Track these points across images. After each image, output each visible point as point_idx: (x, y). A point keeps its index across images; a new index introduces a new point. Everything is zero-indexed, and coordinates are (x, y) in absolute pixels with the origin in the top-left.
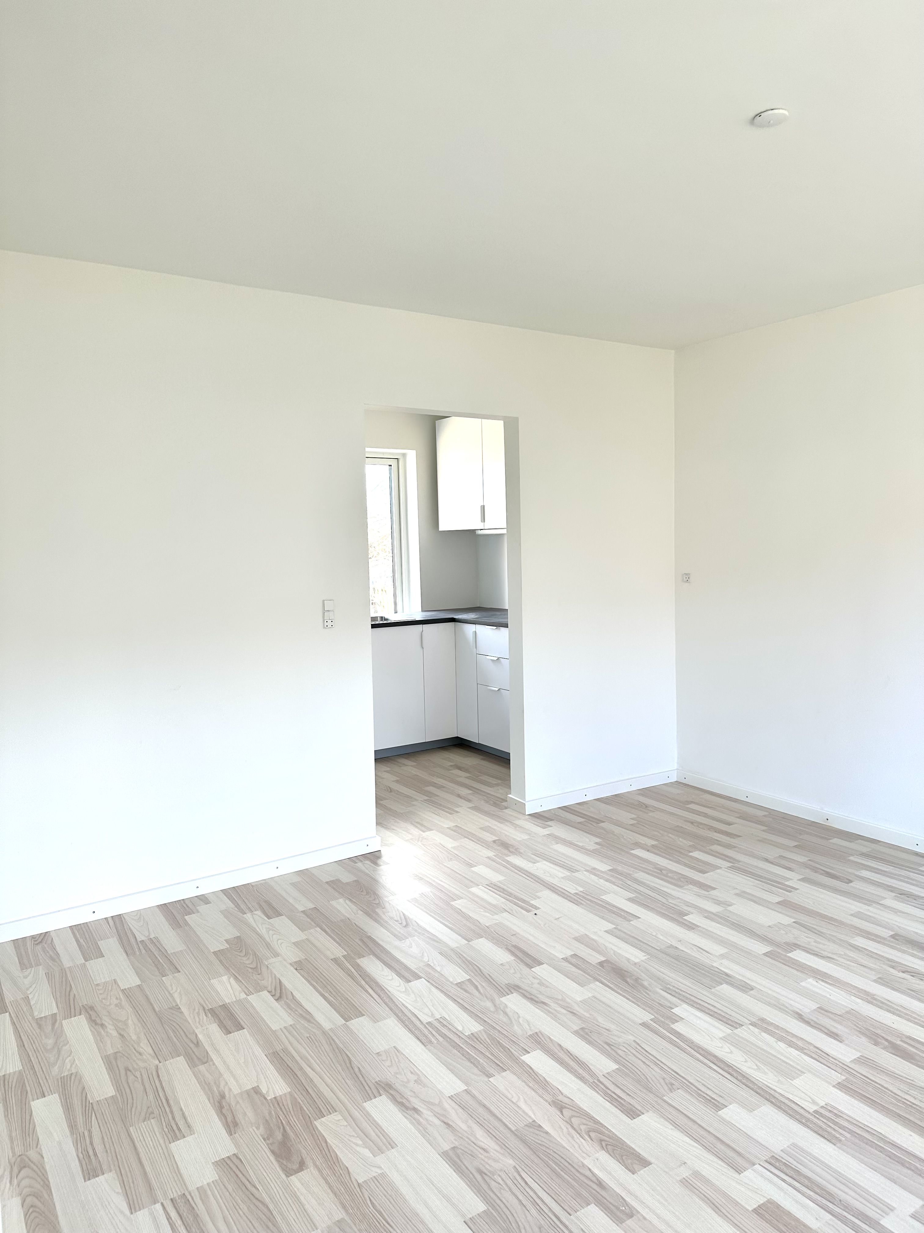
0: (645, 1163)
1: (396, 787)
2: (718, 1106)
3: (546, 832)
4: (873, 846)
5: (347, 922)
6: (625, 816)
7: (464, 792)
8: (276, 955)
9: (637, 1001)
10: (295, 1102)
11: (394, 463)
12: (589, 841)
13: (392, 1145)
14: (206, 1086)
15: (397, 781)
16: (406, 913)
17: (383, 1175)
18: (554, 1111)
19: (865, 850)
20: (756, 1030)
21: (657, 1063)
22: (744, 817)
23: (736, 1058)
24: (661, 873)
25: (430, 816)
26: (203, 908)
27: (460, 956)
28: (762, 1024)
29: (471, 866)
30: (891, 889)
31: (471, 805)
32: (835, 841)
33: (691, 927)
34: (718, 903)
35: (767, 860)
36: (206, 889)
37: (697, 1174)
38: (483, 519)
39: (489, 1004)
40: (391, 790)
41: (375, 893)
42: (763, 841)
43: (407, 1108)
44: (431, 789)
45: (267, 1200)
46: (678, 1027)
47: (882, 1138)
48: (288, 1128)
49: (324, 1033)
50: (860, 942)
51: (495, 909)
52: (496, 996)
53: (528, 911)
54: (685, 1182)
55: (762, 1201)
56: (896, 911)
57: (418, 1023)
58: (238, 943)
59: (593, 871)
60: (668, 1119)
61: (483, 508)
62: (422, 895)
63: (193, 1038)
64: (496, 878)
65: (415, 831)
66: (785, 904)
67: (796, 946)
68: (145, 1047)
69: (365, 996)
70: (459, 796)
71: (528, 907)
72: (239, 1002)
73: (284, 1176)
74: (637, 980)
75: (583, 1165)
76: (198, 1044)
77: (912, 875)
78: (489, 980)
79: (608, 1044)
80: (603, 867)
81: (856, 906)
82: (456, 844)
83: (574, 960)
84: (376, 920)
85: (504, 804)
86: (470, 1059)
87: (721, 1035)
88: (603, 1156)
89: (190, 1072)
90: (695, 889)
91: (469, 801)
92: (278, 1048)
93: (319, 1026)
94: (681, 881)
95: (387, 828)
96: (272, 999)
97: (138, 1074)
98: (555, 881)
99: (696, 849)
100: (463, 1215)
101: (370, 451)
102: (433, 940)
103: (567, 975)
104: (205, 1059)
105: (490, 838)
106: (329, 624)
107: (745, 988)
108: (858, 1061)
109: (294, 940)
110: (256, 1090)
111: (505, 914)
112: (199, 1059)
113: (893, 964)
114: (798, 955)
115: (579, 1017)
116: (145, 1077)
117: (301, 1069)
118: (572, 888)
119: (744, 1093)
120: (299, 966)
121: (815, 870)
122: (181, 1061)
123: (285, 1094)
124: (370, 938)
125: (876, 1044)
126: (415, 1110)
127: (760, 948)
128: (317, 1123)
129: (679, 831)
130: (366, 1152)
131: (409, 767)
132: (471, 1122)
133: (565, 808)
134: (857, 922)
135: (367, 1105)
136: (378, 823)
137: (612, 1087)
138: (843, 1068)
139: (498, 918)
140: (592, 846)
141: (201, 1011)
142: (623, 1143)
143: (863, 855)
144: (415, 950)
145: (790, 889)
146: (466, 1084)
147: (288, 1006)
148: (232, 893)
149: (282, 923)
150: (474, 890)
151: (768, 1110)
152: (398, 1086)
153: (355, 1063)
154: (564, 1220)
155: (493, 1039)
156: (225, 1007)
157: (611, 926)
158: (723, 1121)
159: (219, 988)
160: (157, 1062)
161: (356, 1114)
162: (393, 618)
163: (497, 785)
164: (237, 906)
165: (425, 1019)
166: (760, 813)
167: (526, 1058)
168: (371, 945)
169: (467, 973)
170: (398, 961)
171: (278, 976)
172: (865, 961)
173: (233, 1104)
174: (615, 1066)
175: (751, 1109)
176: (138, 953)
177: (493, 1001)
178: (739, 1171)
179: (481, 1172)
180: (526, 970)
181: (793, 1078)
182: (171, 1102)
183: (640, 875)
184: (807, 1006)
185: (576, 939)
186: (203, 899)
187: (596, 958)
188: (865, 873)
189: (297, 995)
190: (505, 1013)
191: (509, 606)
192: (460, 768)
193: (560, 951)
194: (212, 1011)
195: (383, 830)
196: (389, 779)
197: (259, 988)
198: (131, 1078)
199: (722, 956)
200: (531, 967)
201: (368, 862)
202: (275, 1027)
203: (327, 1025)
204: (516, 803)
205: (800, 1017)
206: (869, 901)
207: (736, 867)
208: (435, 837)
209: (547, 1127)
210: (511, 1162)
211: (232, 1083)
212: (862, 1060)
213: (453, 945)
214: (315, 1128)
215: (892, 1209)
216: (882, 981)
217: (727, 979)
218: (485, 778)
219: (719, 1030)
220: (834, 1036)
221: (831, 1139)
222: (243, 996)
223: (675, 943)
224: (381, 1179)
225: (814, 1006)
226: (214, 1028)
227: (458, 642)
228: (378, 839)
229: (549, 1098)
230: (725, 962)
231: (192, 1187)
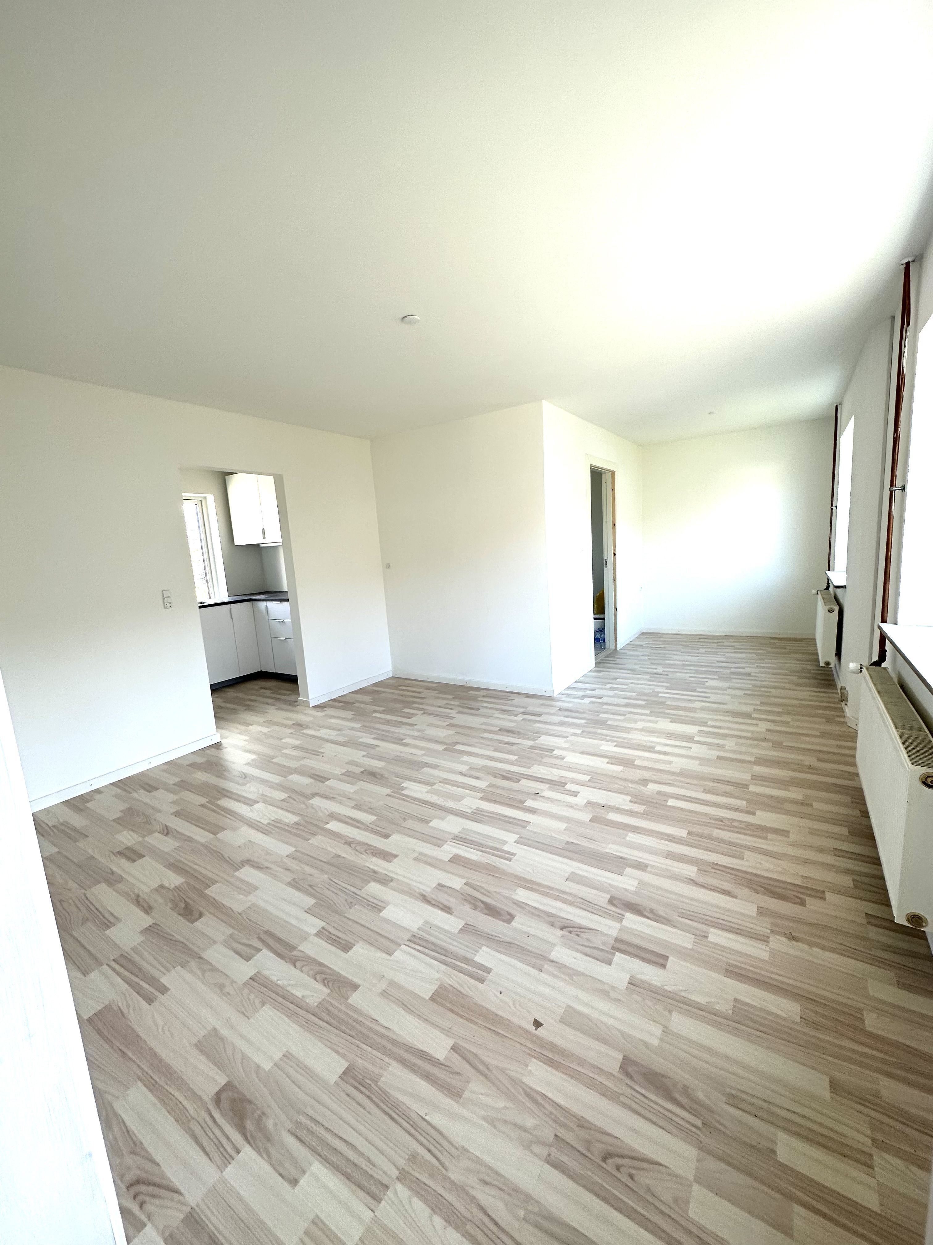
0: (396, 856)
1: (224, 705)
2: (428, 822)
3: (323, 714)
4: (489, 692)
5: (206, 784)
6: (367, 698)
7: (270, 701)
8: (160, 811)
9: (383, 785)
10: (189, 884)
11: (198, 503)
12: (349, 714)
13: (256, 888)
14: (125, 895)
15: (225, 702)
16: (244, 771)
17: (254, 904)
18: (347, 847)
19: (485, 694)
20: (442, 785)
21: (397, 811)
22: (428, 688)
23: (434, 799)
24: (388, 722)
25: (248, 716)
26: (97, 797)
27: (281, 785)
28: (445, 781)
29: (281, 739)
30: (497, 709)
31: (275, 707)
32: (471, 692)
33: (406, 745)
34: (419, 731)
35: (440, 707)
36: (98, 784)
37: (421, 854)
38: (264, 537)
39: (303, 806)
40: (222, 708)
41: (222, 765)
42: (438, 698)
43: (262, 868)
44: (248, 703)
45: (181, 939)
46: (405, 792)
47: (499, 814)
48: (187, 899)
49: (202, 845)
50: (486, 735)
51: (299, 759)
52: (306, 801)
53: (318, 755)
54: (415, 859)
55: (452, 856)
56: (500, 719)
57: (261, 825)
58: (130, 812)
59: (352, 729)
60: (404, 834)
61: (263, 530)
62: (253, 760)
63: (109, 871)
64: (297, 742)
65: (243, 728)
66: (451, 725)
67: (457, 743)
68: (72, 884)
69: (226, 820)
70: (267, 704)
71: (317, 753)
72: (139, 843)
73: (190, 924)
74: (382, 776)
75: (365, 867)
76: (113, 873)
77: (506, 702)
78: (301, 794)
79: (371, 809)
80: (357, 725)
81: (483, 720)
82: (269, 730)
83: (347, 774)
84: (225, 779)
85: (296, 704)
86: (295, 835)
87: (426, 790)
88: (374, 859)
89: (111, 890)
90: (407, 727)
91: (274, 705)
92: (172, 860)
93: (198, 842)
94: (400, 724)
95: (222, 728)
96: (162, 836)
97: (71, 901)
98: (332, 738)
99: (405, 707)
100: (303, 908)
101: (185, 495)
102: (263, 781)
103: (345, 781)
104: (121, 879)
105: (290, 723)
106: (168, 606)
107: (435, 767)
108: (489, 786)
109: (170, 800)
110: (162, 886)
111: (306, 760)
112: (115, 881)
113: (500, 742)
114: (459, 747)
115: (354, 800)
116: (77, 902)
117: (190, 867)
118: (341, 739)
119: (439, 813)
120: (177, 814)
121: (463, 707)
122: (103, 886)
123: (182, 883)
124: (223, 789)
125: (496, 777)
126: (267, 868)
127: (440, 748)
128: (208, 892)
129: (395, 701)
130: (242, 897)
131: (231, 693)
132: (302, 865)
133: (332, 700)
134: (483, 727)
135: (237, 874)
136: (217, 727)
137: (375, 827)
138: (483, 791)
139: (302, 762)
140: (350, 717)
141: (112, 855)
142: (383, 850)
143: (484, 696)
144: (252, 789)
145: (451, 718)
146: (295, 847)
147: (174, 837)
148: (120, 784)
149: (159, 793)
150: (285, 751)
151: (451, 817)
152: (256, 859)
153: (226, 856)
154: (358, 893)
155: (306, 822)
156: (128, 848)
157: (365, 753)
158: (432, 827)
159: (123, 839)
160: (83, 891)
161: (232, 880)
162: (209, 602)
163: (290, 694)
164: (125, 790)
165: (265, 822)
166: (434, 685)
167: (328, 826)
168: (224, 792)
169: (286, 793)
170: (243, 797)
171: (164, 822)
172: (488, 743)
173: (146, 898)
174: (375, 818)
175: (442, 819)
176: (52, 833)
177: (304, 803)
178: (439, 846)
179: (310, 886)
180: (321, 784)
181: (460, 801)
182: (101, 910)
183: (378, 726)
184: (464, 768)
185: (347, 763)
186: (98, 791)
187: (358, 770)
188: (485, 705)
189: (178, 829)
190: (313, 808)
191: (288, 589)
192: (265, 689)
193: (338, 771)
194: (119, 853)
195: (220, 730)
196: (219, 701)
197: (151, 832)
198: (65, 905)
199: (423, 755)
200: (324, 782)
201: (213, 749)
202: (166, 850)
203: (203, 841)
204: (304, 701)
205: (461, 773)
206: (487, 717)
207: (426, 713)
208: (255, 728)
209: (343, 855)
210: (326, 876)
211: (143, 887)
212: (490, 786)
213: (277, 781)
214: (206, 895)
215: (507, 842)
216: (496, 750)
217: (427, 765)
218: (282, 691)
219: (425, 788)
220: (477, 778)
221: (480, 822)
222: (140, 839)
223: (399, 754)
224: (253, 907)
225: (467, 768)
226: (123, 862)
227: (255, 614)
228: (219, 735)
229: (343, 841)
230: (425, 757)
231: (127, 949)
